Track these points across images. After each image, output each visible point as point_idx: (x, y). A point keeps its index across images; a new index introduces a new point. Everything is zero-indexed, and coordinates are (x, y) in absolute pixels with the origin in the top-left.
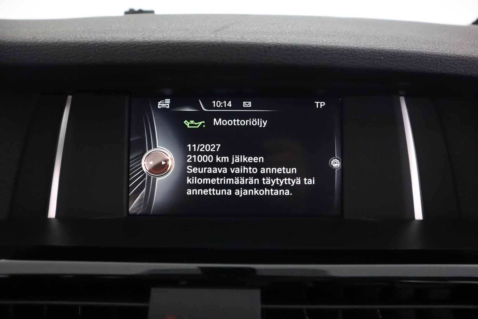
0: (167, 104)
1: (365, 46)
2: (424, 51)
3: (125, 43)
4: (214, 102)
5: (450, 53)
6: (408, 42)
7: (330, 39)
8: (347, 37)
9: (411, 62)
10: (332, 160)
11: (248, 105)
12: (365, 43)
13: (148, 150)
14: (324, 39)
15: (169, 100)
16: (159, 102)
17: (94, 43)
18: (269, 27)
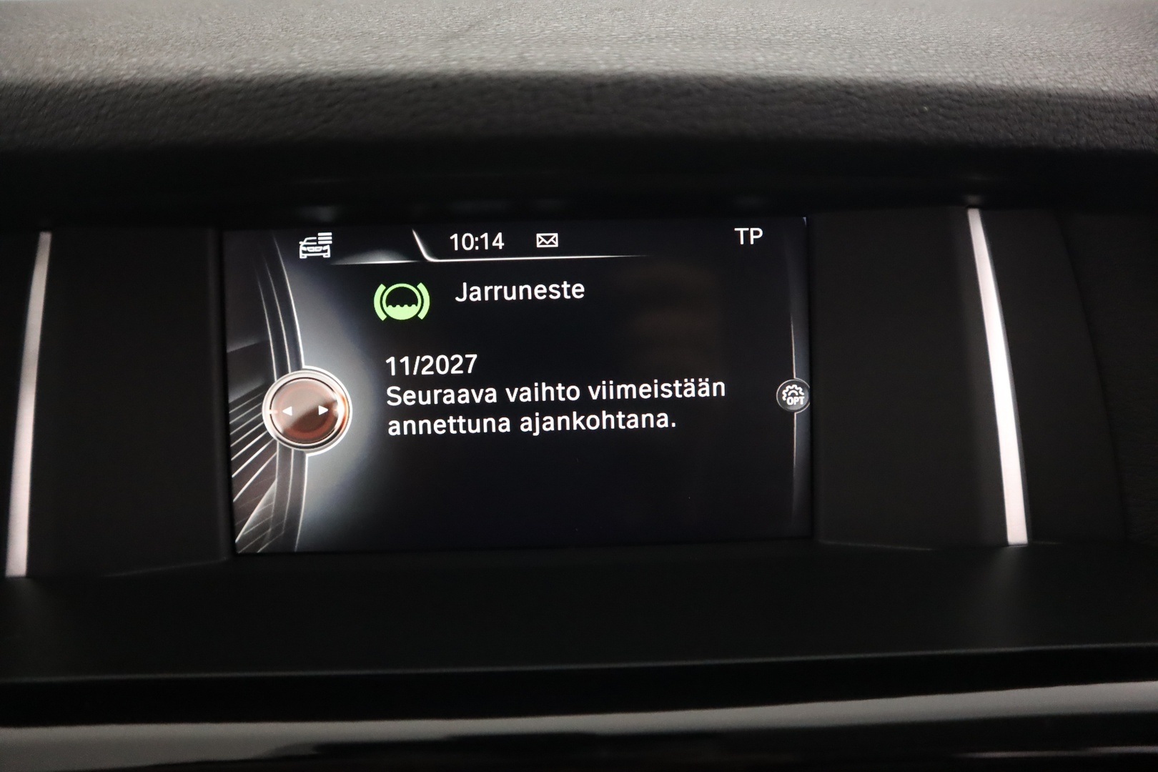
0: (323, 245)
1: (878, 75)
2: (1044, 85)
3: (178, 83)
4: (455, 236)
5: (1117, 89)
6: (994, 57)
7: (777, 54)
8: (822, 46)
9: (1006, 119)
10: (784, 388)
11: (551, 243)
12: (877, 65)
13: (278, 377)
14: (758, 57)
15: (330, 234)
16: (303, 241)
17: (83, 85)
18: (602, 21)
